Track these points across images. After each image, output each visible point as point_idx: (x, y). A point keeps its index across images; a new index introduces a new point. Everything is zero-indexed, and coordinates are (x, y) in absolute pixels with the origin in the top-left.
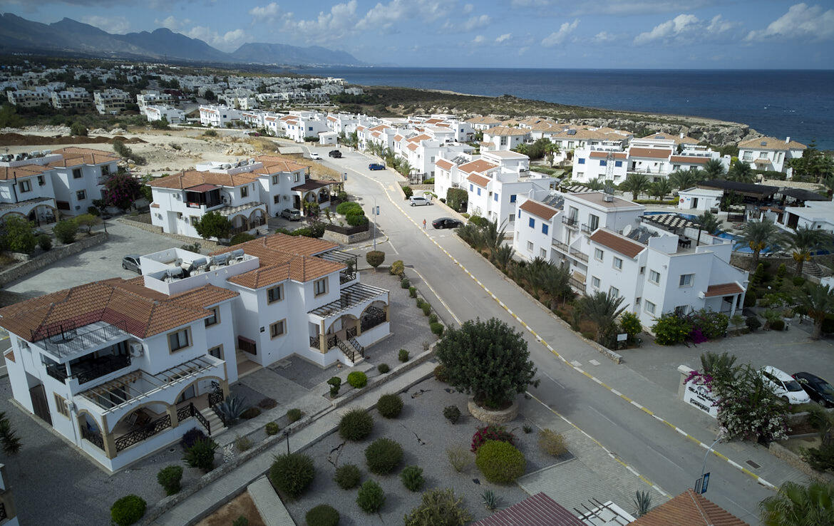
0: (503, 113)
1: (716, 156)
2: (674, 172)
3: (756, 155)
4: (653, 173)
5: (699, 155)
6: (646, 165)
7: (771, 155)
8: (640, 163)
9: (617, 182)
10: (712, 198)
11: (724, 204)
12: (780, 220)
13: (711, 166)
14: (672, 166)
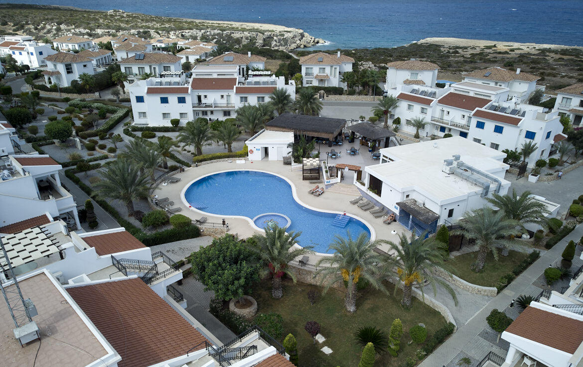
0: (109, 27)
1: (280, 83)
2: (241, 105)
3: (316, 70)
4: (221, 107)
5: (264, 83)
6: (212, 97)
7: (328, 70)
8: (206, 96)
9: (184, 122)
10: (283, 146)
11: (296, 154)
12: (359, 178)
13: (278, 97)
14: (239, 99)
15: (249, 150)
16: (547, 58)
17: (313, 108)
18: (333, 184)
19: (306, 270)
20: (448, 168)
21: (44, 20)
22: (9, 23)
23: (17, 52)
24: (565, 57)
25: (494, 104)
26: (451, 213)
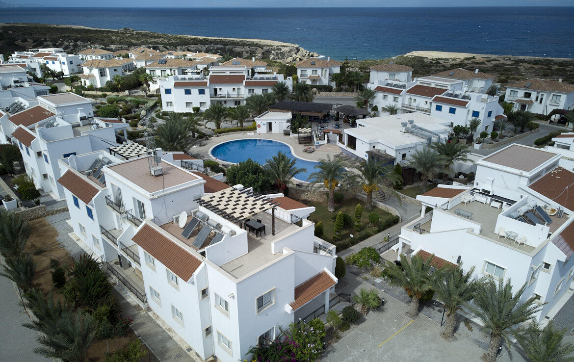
0: (121, 43)
1: (280, 78)
2: (249, 96)
3: (309, 72)
4: (233, 97)
5: (267, 79)
6: (226, 90)
7: (319, 72)
8: (220, 89)
9: (203, 109)
10: (283, 121)
11: (293, 127)
12: (341, 140)
13: (278, 88)
14: (247, 90)
15: (257, 124)
16: (519, 67)
17: (307, 98)
18: (321, 145)
19: (300, 190)
20: (404, 128)
21: (62, 37)
22: (29, 40)
23: (50, 62)
24: (536, 67)
25: (449, 92)
26: (404, 155)
